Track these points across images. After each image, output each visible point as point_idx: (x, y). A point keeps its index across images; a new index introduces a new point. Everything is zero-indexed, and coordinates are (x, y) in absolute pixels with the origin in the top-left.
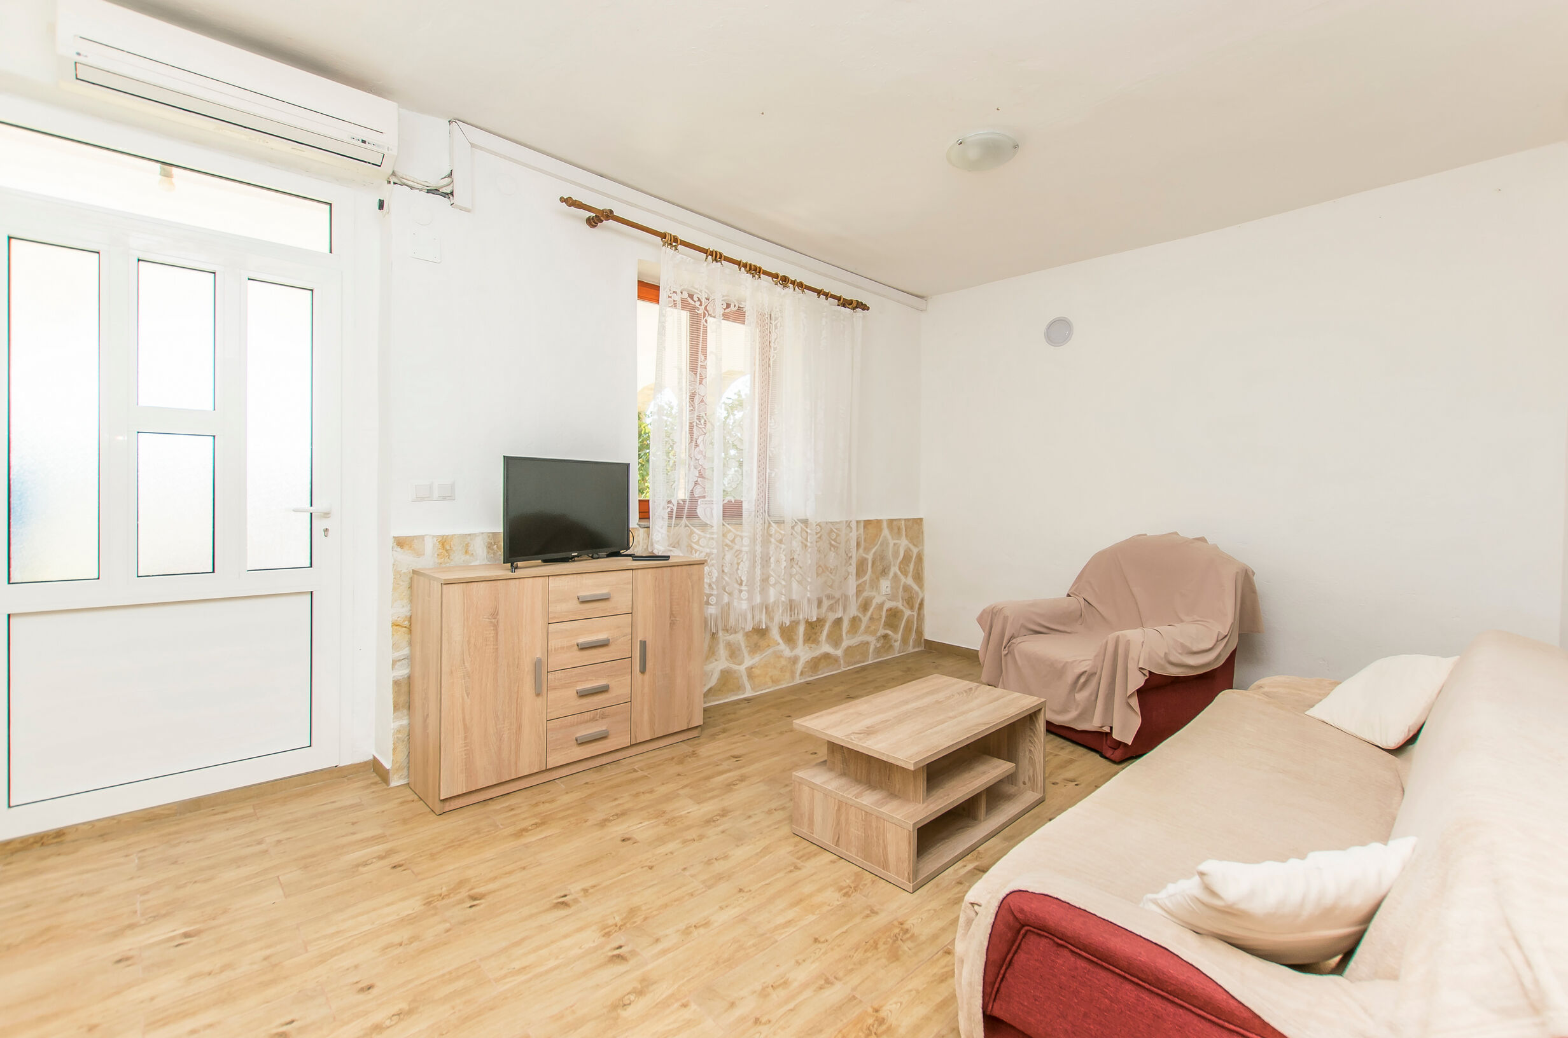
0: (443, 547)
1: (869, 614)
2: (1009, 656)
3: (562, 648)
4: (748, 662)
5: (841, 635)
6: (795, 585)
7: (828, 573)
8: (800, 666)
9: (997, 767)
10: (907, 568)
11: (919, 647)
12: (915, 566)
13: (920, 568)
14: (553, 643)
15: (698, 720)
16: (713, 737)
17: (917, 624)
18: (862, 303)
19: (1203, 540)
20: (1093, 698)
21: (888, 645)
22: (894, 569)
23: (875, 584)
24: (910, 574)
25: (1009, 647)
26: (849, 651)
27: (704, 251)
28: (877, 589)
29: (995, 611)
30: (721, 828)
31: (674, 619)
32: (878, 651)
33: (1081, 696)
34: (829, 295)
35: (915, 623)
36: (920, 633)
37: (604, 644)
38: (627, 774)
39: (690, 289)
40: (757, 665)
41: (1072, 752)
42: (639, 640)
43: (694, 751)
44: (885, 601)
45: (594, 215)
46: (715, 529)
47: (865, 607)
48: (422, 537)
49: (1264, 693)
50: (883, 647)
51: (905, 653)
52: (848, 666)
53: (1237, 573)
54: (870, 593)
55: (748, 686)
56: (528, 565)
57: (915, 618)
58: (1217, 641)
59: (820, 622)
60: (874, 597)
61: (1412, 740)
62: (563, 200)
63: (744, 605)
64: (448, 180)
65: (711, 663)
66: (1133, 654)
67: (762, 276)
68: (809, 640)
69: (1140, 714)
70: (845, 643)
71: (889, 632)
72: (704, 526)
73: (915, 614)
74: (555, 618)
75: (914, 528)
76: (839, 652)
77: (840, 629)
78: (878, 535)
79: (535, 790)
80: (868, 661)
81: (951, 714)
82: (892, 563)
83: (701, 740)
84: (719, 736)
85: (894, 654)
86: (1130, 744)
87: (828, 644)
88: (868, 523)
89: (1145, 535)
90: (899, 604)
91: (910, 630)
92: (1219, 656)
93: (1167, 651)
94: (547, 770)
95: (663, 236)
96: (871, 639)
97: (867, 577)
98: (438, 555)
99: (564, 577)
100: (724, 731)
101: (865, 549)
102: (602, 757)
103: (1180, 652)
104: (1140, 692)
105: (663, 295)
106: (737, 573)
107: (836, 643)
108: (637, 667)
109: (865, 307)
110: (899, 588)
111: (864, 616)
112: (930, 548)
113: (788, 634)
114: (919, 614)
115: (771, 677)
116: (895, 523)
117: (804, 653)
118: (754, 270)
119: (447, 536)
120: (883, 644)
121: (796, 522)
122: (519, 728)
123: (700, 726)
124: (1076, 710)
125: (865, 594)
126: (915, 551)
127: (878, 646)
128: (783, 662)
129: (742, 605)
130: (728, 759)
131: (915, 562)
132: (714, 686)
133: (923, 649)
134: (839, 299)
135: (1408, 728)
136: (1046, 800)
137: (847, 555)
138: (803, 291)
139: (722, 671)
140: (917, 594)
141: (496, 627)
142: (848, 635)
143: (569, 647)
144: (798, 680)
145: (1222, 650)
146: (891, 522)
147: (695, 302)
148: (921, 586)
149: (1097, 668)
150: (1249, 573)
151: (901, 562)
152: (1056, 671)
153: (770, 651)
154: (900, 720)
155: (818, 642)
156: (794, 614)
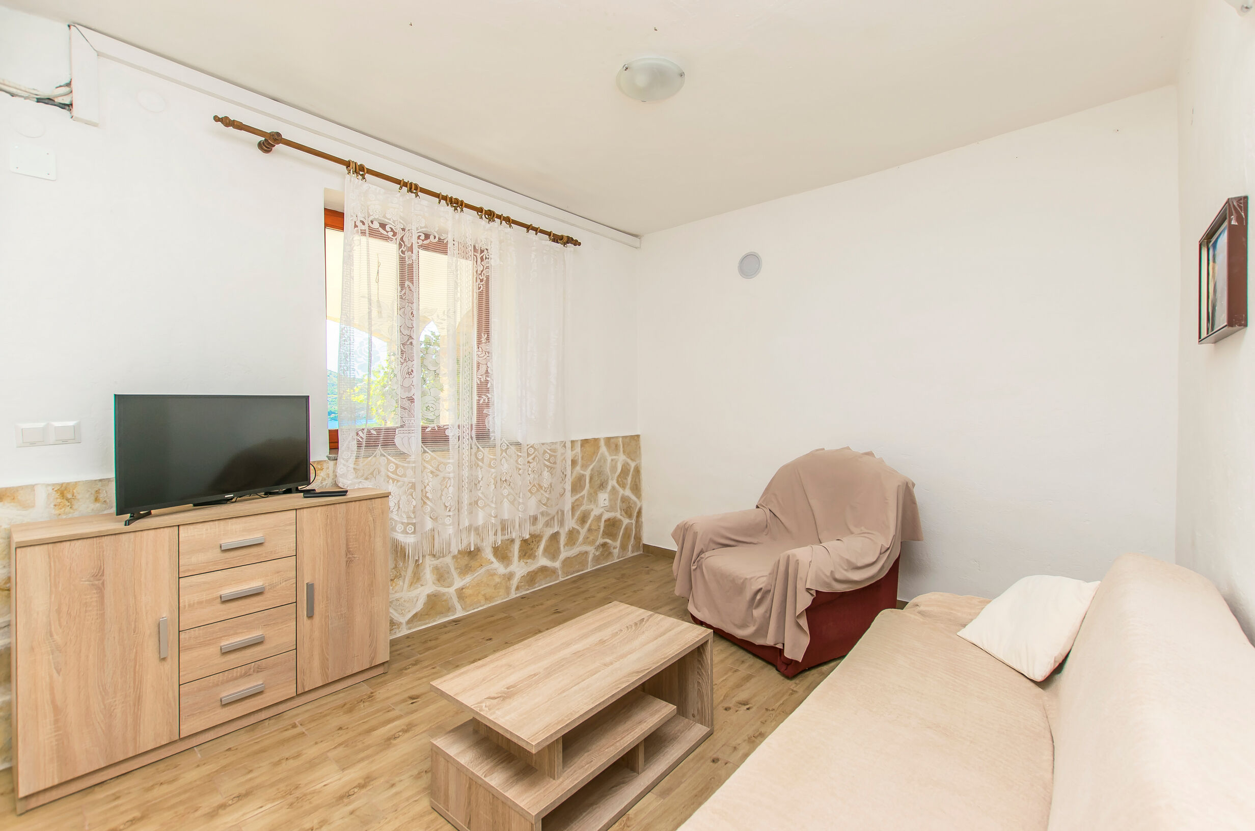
0: (63, 496)
1: (587, 526)
2: (698, 570)
3: (200, 603)
4: (459, 583)
5: (559, 548)
6: (506, 504)
7: (542, 492)
8: (515, 582)
9: (657, 711)
10: (624, 481)
11: (637, 551)
12: (632, 478)
13: (637, 480)
14: (185, 599)
15: (383, 655)
16: (401, 672)
17: (636, 531)
18: (572, 238)
19: (870, 454)
20: (768, 615)
21: (607, 553)
22: (612, 483)
23: (593, 498)
24: (628, 486)
25: (698, 561)
26: (567, 562)
27: (397, 181)
28: (595, 502)
29: (686, 527)
30: (350, 808)
31: (350, 556)
32: (597, 559)
33: (758, 613)
34: (538, 230)
35: (634, 530)
36: (638, 538)
37: (258, 593)
38: (282, 732)
39: (383, 219)
40: (468, 585)
41: (751, 666)
42: (305, 583)
43: (372, 693)
44: (603, 512)
45: (263, 139)
46: (412, 458)
47: (583, 520)
48: (32, 487)
49: (920, 612)
50: (602, 554)
51: (624, 558)
52: (567, 576)
53: (899, 486)
54: (588, 507)
55: (458, 607)
56: (167, 512)
57: (634, 525)
58: (880, 554)
59: (535, 538)
60: (592, 509)
61: (1059, 669)
62: (217, 119)
63: (451, 530)
64: (65, 90)
65: (417, 588)
66: (801, 574)
67: (464, 209)
68: (525, 555)
69: (808, 632)
70: (564, 554)
71: (608, 541)
72: (402, 455)
73: (634, 522)
74: (189, 570)
75: (632, 443)
76: (557, 564)
77: (558, 542)
78: (595, 452)
79: (161, 766)
80: (588, 569)
81: (608, 659)
82: (610, 478)
83: (387, 677)
84: (409, 670)
85: (614, 560)
86: (800, 661)
87: (546, 557)
88: (585, 442)
89: (823, 449)
90: (618, 515)
91: (629, 537)
92: (883, 567)
93: (833, 570)
94: (181, 739)
95: (347, 164)
96: (591, 549)
97: (585, 492)
98: (55, 505)
99: (200, 526)
100: (416, 663)
101: (582, 466)
102: (259, 713)
103: (846, 568)
104: (808, 610)
105: (348, 222)
106: (441, 499)
107: (554, 555)
108: (303, 612)
109: (576, 243)
110: (617, 499)
111: (582, 529)
112: (647, 461)
113: (501, 553)
114: (637, 521)
115: (484, 595)
116: (612, 440)
117: (519, 569)
118: (457, 204)
119: (68, 484)
120: (602, 552)
121: (507, 445)
122: (138, 700)
123: (387, 661)
124: (754, 626)
125: (583, 508)
126: (633, 465)
127: (597, 554)
128: (497, 580)
129: (449, 531)
130: (404, 701)
131: (632, 475)
132: (419, 611)
133: (642, 552)
134: (549, 234)
135: (1054, 658)
136: (715, 733)
137: (563, 473)
138: (510, 226)
139: (429, 596)
140: (635, 503)
141: (101, 589)
142: (566, 547)
143: (210, 602)
144: (514, 595)
145: (885, 562)
146: (608, 440)
147: (387, 232)
148: (639, 496)
149: (771, 585)
150: (909, 486)
151: (619, 476)
152: (737, 586)
153: (483, 569)
154: (549, 672)
155: (535, 556)
156: (508, 533)
